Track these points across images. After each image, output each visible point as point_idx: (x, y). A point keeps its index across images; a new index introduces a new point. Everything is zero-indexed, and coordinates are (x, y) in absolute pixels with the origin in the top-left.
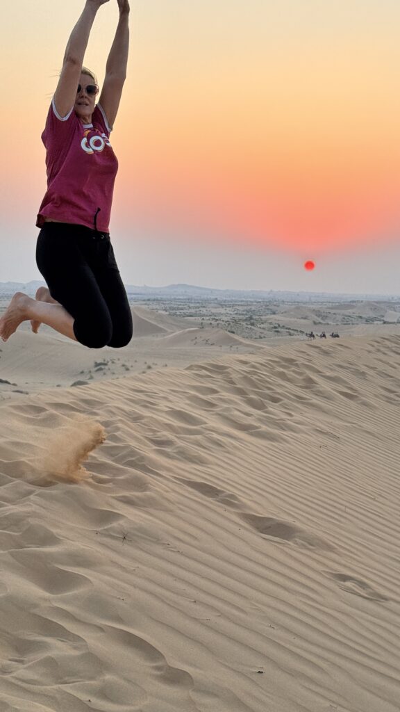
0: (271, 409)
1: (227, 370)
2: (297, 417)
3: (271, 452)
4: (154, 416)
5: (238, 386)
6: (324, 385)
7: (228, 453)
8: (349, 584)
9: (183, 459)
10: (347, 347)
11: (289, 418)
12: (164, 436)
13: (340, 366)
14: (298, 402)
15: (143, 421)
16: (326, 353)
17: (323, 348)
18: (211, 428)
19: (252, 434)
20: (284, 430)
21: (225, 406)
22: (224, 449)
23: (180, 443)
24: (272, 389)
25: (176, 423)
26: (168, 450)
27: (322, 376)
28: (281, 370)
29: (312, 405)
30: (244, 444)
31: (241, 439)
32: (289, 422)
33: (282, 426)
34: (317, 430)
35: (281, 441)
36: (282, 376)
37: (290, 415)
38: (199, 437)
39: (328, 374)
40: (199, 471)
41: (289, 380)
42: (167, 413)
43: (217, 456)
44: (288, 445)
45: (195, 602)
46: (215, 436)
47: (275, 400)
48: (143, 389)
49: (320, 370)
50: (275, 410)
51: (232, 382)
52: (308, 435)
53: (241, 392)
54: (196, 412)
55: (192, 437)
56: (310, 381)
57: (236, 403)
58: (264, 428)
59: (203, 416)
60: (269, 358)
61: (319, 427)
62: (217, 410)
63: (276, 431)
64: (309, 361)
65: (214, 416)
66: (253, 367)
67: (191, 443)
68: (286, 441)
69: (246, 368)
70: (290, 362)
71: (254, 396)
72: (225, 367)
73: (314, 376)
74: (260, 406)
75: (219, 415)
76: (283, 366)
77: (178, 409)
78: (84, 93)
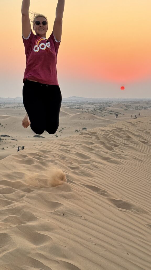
0: (115, 150)
2: (125, 153)
3: (117, 169)
4: (71, 156)
5: (102, 141)
6: (135, 139)
7: (101, 171)
9: (83, 175)
10: (141, 122)
11: (122, 153)
12: (75, 165)
13: (140, 130)
14: (125, 146)
15: (66, 159)
16: (134, 125)
17: (133, 123)
18: (93, 160)
19: (109, 162)
20: (121, 159)
21: (97, 150)
22: (99, 170)
23: (82, 168)
24: (114, 141)
25: (79, 159)
26: (77, 171)
28: (118, 133)
29: (130, 147)
30: (106, 166)
31: (105, 164)
32: (123, 155)
33: (120, 157)
35: (121, 164)
36: (118, 135)
37: (123, 152)
38: (89, 165)
39: (136, 134)
40: (90, 180)
42: (75, 154)
43: (96, 172)
44: (124, 166)
46: (95, 164)
47: (116, 146)
48: (65, 144)
49: (132, 132)
50: (117, 150)
51: (99, 139)
52: (130, 160)
53: (103, 143)
54: (86, 153)
55: (86, 165)
56: (129, 137)
57: (101, 148)
58: (114, 159)
59: (89, 155)
60: (112, 128)
61: (135, 157)
62: (94, 152)
63: (118, 160)
64: (128, 129)
65: (93, 155)
66: (107, 132)
67: (86, 168)
68: (122, 164)
69: (104, 133)
70: (120, 129)
71: (108, 145)
72: (96, 133)
73: (131, 135)
74: (110, 149)
75: (95, 154)
76: (118, 131)
77: (79, 152)
78: (41, 25)
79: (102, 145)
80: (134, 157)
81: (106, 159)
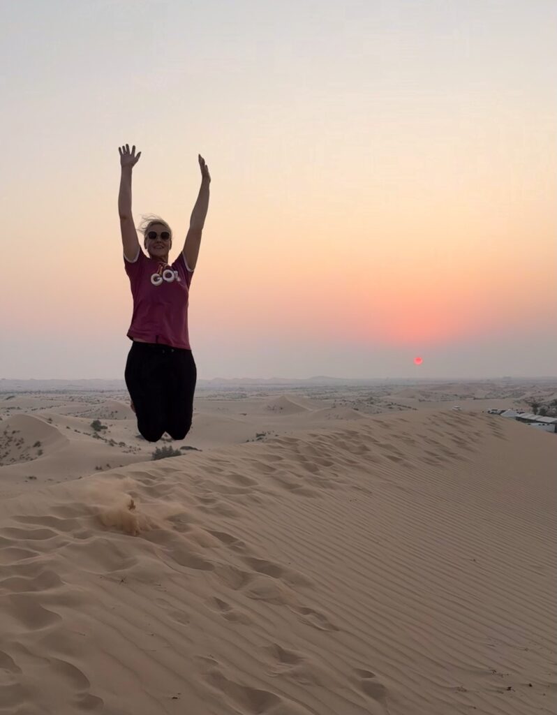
0: (321, 471)
1: (297, 442)
2: (342, 476)
3: (302, 506)
5: (302, 454)
6: (375, 451)
8: (308, 617)
10: (405, 421)
11: (335, 478)
12: (213, 495)
13: (395, 436)
14: (347, 465)
15: (202, 484)
16: (387, 426)
17: (385, 422)
18: (257, 488)
19: (293, 492)
20: (324, 487)
21: (282, 469)
22: (259, 505)
24: (330, 456)
26: (209, 506)
27: (377, 444)
28: (343, 440)
29: (359, 468)
31: (281, 496)
32: (332, 482)
34: (355, 488)
36: (343, 446)
37: (337, 476)
38: (243, 496)
39: (382, 443)
40: (226, 523)
41: (347, 449)
42: (228, 477)
43: (251, 510)
44: (321, 500)
45: (153, 635)
46: (257, 494)
47: (328, 464)
48: (219, 458)
49: (377, 440)
50: (325, 472)
51: (297, 452)
53: (302, 459)
55: (237, 495)
56: (365, 449)
57: (292, 467)
58: (307, 487)
59: (258, 479)
60: (336, 432)
61: (357, 484)
62: (274, 473)
64: (369, 433)
65: (268, 478)
66: (320, 439)
67: (232, 500)
68: (320, 496)
69: (313, 440)
70: (353, 434)
71: (311, 462)
72: (296, 440)
73: (368, 445)
74: (313, 469)
75: (273, 477)
76: (346, 438)
77: (239, 473)
78: (159, 239)
79: (298, 463)
80: (356, 486)
81: (291, 487)
